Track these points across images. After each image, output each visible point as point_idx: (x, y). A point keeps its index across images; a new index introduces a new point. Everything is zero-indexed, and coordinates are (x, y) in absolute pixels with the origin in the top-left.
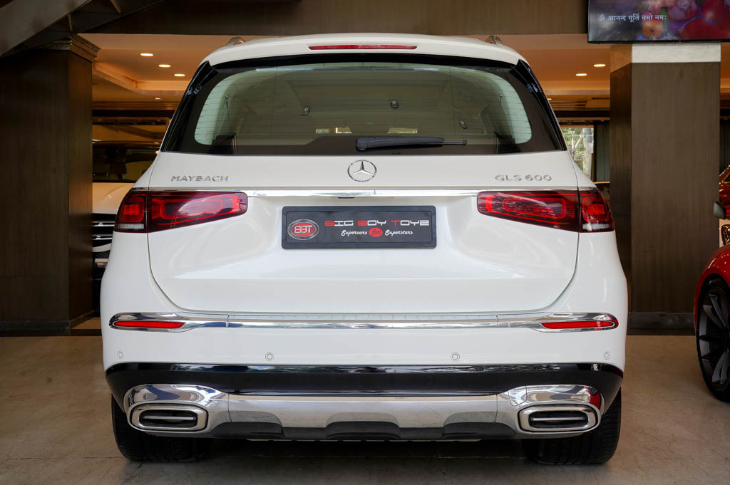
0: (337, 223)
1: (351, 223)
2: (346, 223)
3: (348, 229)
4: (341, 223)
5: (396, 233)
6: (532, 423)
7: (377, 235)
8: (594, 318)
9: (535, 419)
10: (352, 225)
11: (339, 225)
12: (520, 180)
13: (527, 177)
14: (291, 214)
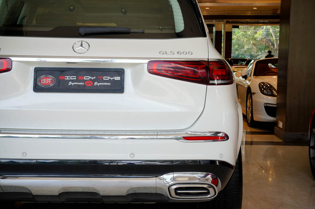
0: (67, 78)
1: (74, 78)
2: (72, 78)
3: (73, 81)
4: (69, 78)
5: (101, 84)
6: (177, 194)
7: (89, 85)
8: (218, 135)
9: (179, 191)
10: (75, 79)
11: (68, 79)
12: (174, 54)
13: (178, 53)
14: (39, 72)
